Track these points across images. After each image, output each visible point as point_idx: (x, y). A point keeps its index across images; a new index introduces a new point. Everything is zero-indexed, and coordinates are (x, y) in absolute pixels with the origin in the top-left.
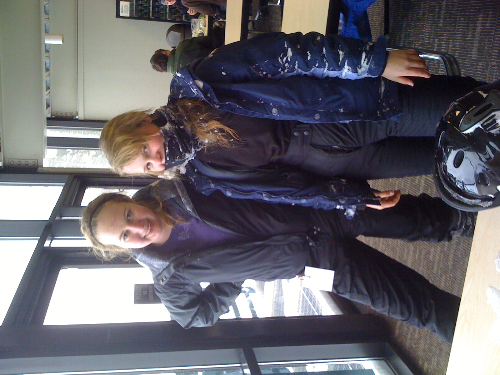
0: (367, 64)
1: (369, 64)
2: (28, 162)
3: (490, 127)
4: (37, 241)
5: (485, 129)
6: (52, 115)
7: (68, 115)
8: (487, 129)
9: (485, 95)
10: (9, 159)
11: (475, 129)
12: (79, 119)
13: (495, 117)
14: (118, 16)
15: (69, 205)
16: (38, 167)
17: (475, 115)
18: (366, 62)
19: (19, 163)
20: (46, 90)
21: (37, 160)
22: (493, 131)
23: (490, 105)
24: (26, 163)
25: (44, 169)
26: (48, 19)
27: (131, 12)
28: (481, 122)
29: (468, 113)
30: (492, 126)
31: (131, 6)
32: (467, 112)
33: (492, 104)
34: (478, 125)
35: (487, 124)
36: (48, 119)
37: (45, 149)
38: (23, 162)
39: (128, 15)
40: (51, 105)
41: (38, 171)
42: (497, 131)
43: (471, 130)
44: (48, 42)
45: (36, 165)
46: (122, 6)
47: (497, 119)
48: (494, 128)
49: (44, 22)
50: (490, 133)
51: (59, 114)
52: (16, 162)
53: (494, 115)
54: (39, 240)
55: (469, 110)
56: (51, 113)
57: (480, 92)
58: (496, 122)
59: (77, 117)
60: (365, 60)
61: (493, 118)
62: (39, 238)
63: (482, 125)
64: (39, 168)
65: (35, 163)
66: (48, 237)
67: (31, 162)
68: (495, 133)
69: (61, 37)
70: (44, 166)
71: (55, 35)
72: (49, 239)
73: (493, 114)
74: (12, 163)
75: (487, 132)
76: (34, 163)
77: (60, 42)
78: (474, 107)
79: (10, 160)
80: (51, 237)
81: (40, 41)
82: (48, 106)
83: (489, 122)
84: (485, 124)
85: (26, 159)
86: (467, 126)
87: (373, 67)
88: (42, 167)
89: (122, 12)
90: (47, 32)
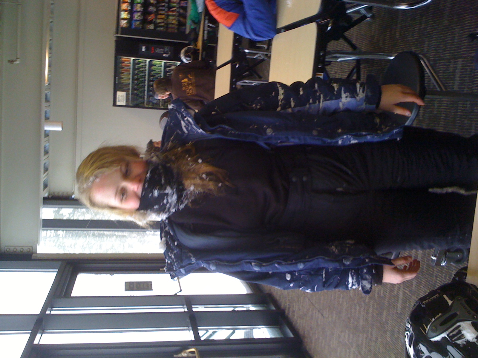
0: (363, 92)
1: (365, 92)
2: (23, 249)
3: (456, 338)
4: (29, 335)
5: (451, 340)
6: (49, 195)
7: (65, 194)
8: (453, 340)
9: (450, 302)
10: (5, 246)
11: (441, 338)
12: (75, 198)
13: (461, 328)
14: (115, 105)
15: (60, 297)
16: (32, 253)
17: (442, 324)
18: (361, 90)
19: (15, 250)
20: (44, 173)
21: (32, 247)
22: (459, 342)
23: (455, 315)
24: (22, 250)
25: (39, 256)
26: (49, 106)
27: (127, 100)
28: (447, 332)
29: (434, 321)
30: (458, 336)
31: (127, 95)
32: (433, 319)
33: (457, 313)
34: (444, 335)
35: (453, 335)
36: (45, 199)
37: (40, 231)
38: (19, 249)
39: (124, 104)
40: (48, 185)
41: (33, 258)
42: (463, 341)
43: (438, 338)
44: (47, 128)
45: (31, 251)
46: (119, 96)
47: (462, 330)
48: (460, 338)
49: (44, 109)
50: (456, 343)
51: (56, 194)
52: (12, 249)
53: (460, 326)
54: (31, 334)
55: (436, 318)
56: (48, 192)
57: (445, 296)
58: (461, 333)
59: (73, 196)
60: (360, 89)
61: (459, 329)
62: (30, 331)
63: (448, 335)
64: (33, 255)
65: (30, 250)
66: (39, 331)
67: (26, 249)
68: (461, 344)
69: (61, 124)
70: (38, 252)
71: (55, 122)
72: (40, 333)
73: (458, 324)
74: (8, 250)
75: (453, 342)
76: (28, 250)
77: (59, 129)
78: (440, 314)
79: (6, 248)
80: (41, 331)
81: (39, 127)
82: (45, 186)
83: (454, 333)
84: (451, 334)
85: (21, 246)
86: (434, 334)
87: (369, 94)
88: (37, 253)
89: (119, 101)
90: (47, 119)
